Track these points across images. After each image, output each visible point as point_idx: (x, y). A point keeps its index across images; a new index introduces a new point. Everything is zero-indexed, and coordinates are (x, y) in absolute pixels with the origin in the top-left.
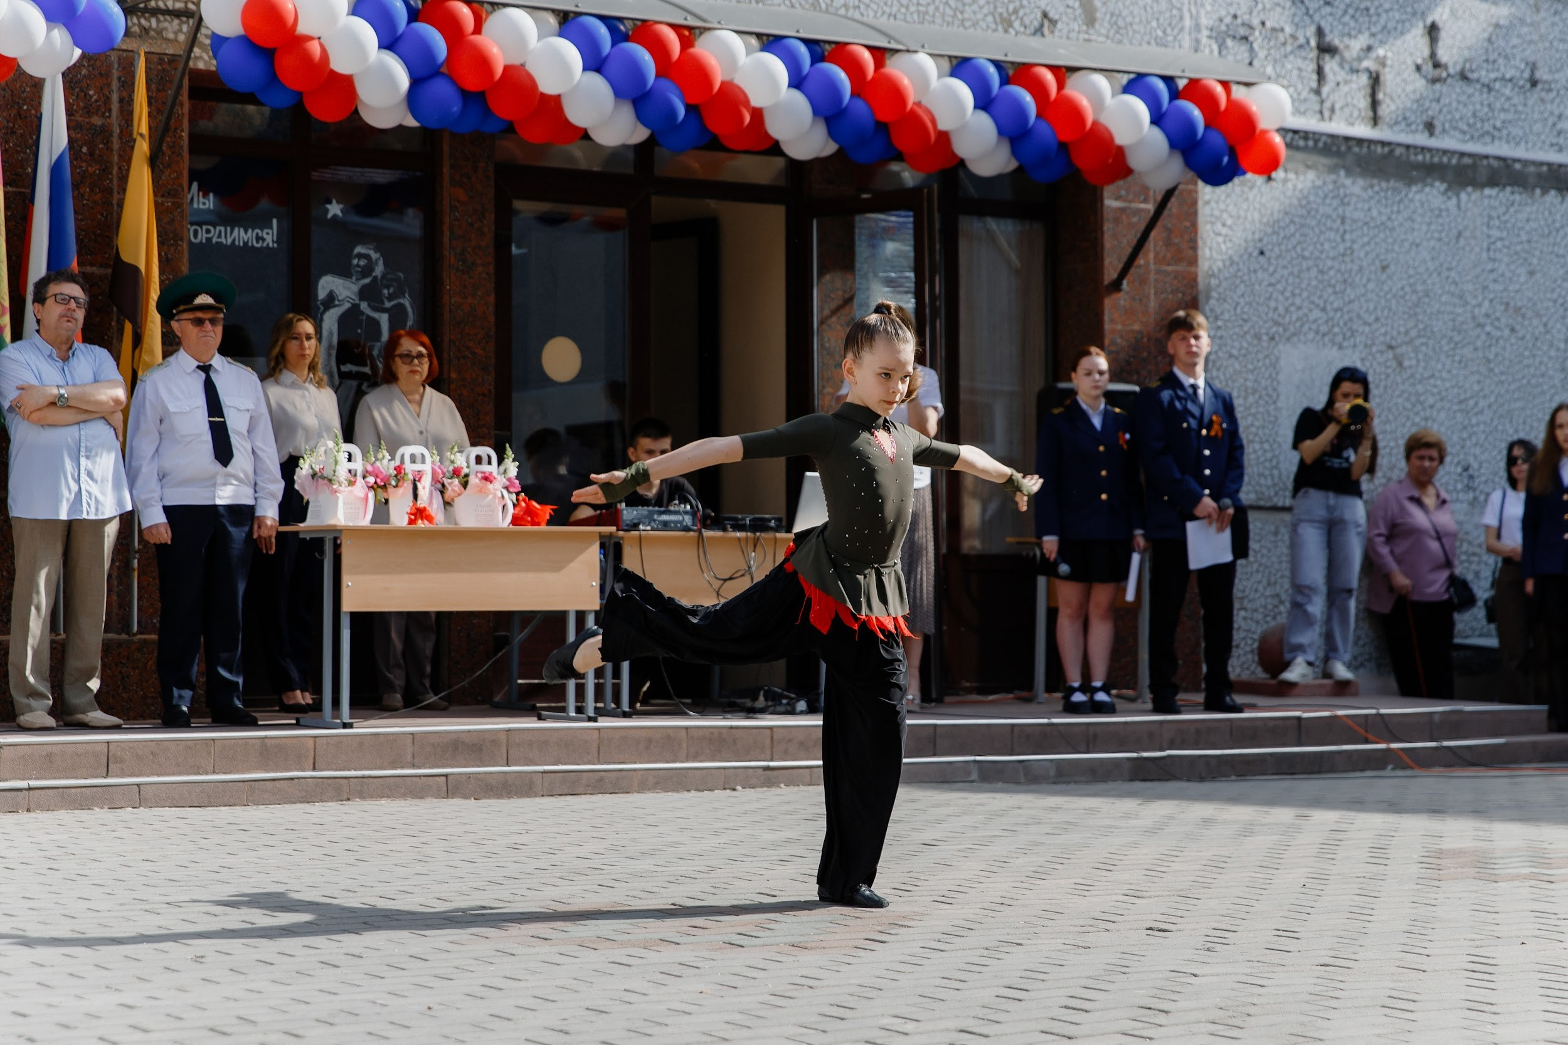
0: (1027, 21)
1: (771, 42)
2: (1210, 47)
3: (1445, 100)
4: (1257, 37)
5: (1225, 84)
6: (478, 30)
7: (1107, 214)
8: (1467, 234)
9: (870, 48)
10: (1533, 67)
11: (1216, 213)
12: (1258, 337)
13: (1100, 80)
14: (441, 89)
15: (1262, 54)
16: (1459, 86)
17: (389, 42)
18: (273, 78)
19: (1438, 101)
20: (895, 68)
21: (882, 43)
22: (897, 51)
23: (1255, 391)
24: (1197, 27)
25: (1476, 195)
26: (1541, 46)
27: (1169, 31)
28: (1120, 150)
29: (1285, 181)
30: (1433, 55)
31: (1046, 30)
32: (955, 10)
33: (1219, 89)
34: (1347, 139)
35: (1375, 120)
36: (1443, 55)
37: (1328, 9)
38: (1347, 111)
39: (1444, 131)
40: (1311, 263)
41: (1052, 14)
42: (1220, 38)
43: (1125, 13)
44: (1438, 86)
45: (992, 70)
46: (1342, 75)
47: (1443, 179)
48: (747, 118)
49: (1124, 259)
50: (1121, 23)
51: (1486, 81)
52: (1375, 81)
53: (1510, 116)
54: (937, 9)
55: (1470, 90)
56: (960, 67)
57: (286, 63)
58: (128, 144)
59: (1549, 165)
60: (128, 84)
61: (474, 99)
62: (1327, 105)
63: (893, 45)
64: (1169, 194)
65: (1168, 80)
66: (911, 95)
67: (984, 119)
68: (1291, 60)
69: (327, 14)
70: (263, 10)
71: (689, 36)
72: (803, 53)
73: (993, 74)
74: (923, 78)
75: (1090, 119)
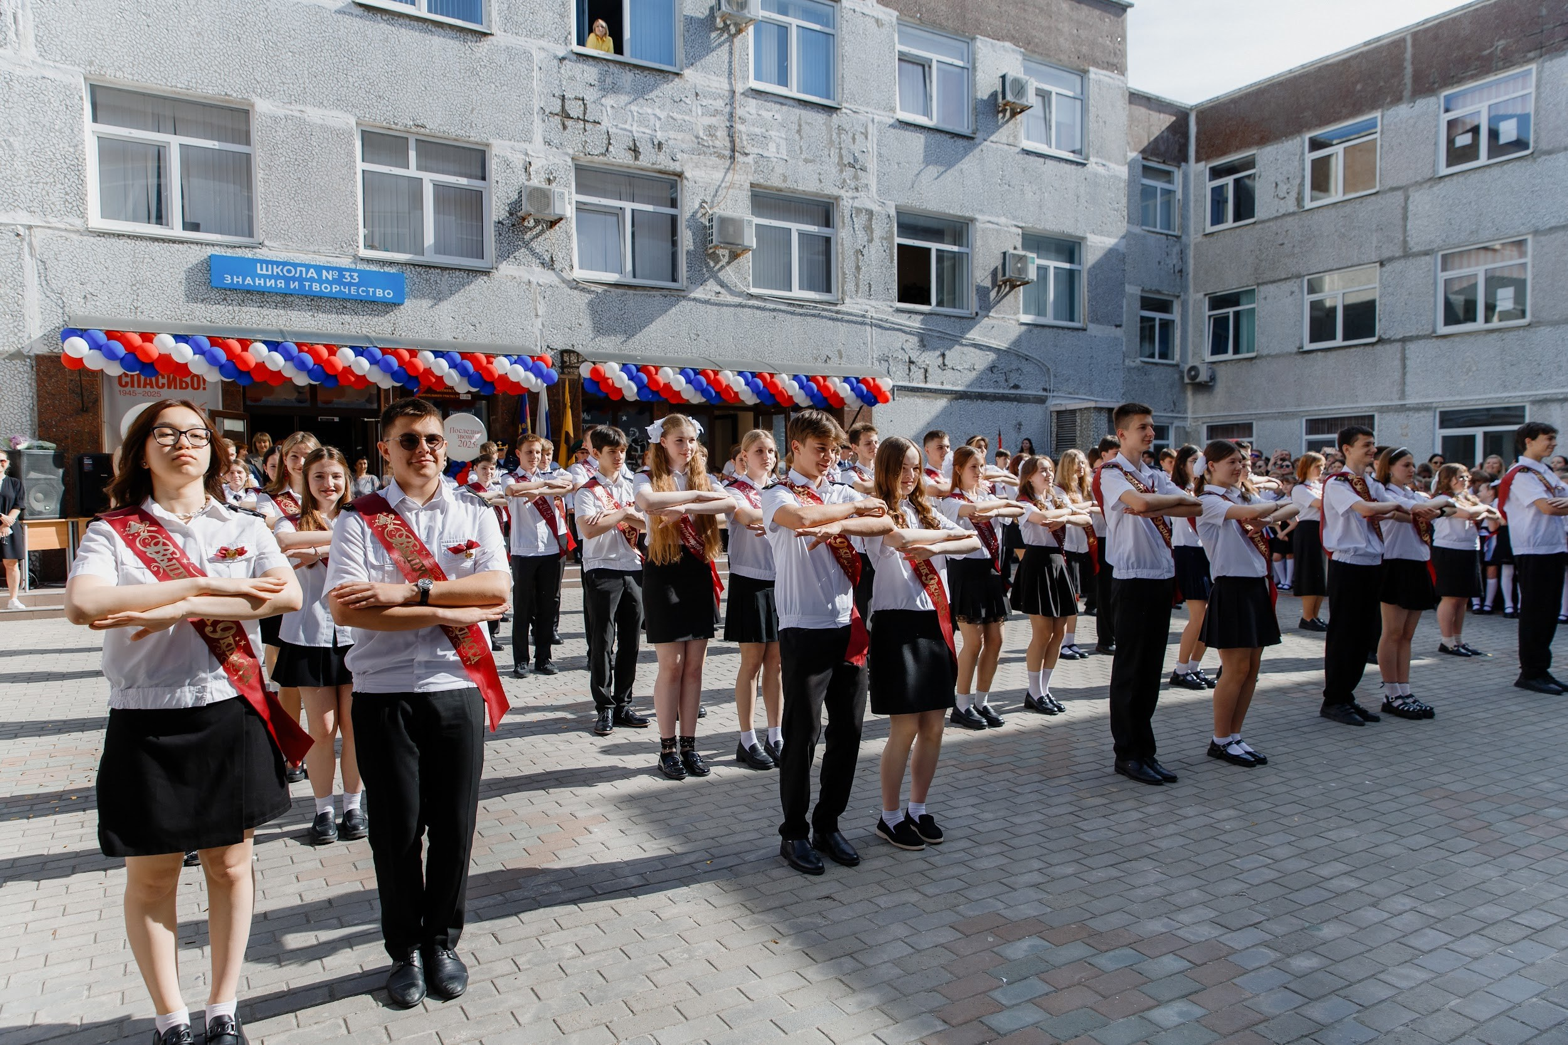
1: (740, 373)
3: (947, 376)
4: (890, 361)
5: (874, 379)
6: (656, 373)
9: (769, 373)
10: (974, 365)
11: (875, 413)
13: (836, 379)
14: (645, 390)
16: (951, 371)
17: (631, 378)
18: (599, 390)
19: (945, 376)
20: (776, 379)
21: (772, 371)
22: (777, 374)
24: (873, 358)
25: (956, 402)
26: (976, 359)
27: (864, 359)
28: (844, 397)
29: (898, 400)
30: (944, 363)
31: (827, 361)
32: (801, 356)
33: (870, 380)
34: (917, 388)
35: (926, 382)
36: (946, 363)
37: (911, 351)
38: (917, 380)
39: (947, 384)
41: (829, 356)
42: (879, 361)
43: (851, 355)
44: (945, 372)
45: (806, 377)
46: (916, 369)
47: (946, 398)
48: (733, 394)
50: (849, 358)
51: (959, 369)
52: (926, 371)
53: (966, 379)
55: (954, 372)
56: (796, 378)
57: (602, 386)
58: (565, 405)
59: (979, 392)
60: (564, 387)
61: (656, 393)
62: (911, 378)
63: (775, 372)
64: (861, 408)
65: (856, 378)
66: (780, 386)
67: (802, 391)
68: (900, 366)
69: (614, 372)
70: (595, 371)
71: (716, 373)
72: (749, 376)
73: (804, 379)
74: (784, 381)
75: (833, 390)
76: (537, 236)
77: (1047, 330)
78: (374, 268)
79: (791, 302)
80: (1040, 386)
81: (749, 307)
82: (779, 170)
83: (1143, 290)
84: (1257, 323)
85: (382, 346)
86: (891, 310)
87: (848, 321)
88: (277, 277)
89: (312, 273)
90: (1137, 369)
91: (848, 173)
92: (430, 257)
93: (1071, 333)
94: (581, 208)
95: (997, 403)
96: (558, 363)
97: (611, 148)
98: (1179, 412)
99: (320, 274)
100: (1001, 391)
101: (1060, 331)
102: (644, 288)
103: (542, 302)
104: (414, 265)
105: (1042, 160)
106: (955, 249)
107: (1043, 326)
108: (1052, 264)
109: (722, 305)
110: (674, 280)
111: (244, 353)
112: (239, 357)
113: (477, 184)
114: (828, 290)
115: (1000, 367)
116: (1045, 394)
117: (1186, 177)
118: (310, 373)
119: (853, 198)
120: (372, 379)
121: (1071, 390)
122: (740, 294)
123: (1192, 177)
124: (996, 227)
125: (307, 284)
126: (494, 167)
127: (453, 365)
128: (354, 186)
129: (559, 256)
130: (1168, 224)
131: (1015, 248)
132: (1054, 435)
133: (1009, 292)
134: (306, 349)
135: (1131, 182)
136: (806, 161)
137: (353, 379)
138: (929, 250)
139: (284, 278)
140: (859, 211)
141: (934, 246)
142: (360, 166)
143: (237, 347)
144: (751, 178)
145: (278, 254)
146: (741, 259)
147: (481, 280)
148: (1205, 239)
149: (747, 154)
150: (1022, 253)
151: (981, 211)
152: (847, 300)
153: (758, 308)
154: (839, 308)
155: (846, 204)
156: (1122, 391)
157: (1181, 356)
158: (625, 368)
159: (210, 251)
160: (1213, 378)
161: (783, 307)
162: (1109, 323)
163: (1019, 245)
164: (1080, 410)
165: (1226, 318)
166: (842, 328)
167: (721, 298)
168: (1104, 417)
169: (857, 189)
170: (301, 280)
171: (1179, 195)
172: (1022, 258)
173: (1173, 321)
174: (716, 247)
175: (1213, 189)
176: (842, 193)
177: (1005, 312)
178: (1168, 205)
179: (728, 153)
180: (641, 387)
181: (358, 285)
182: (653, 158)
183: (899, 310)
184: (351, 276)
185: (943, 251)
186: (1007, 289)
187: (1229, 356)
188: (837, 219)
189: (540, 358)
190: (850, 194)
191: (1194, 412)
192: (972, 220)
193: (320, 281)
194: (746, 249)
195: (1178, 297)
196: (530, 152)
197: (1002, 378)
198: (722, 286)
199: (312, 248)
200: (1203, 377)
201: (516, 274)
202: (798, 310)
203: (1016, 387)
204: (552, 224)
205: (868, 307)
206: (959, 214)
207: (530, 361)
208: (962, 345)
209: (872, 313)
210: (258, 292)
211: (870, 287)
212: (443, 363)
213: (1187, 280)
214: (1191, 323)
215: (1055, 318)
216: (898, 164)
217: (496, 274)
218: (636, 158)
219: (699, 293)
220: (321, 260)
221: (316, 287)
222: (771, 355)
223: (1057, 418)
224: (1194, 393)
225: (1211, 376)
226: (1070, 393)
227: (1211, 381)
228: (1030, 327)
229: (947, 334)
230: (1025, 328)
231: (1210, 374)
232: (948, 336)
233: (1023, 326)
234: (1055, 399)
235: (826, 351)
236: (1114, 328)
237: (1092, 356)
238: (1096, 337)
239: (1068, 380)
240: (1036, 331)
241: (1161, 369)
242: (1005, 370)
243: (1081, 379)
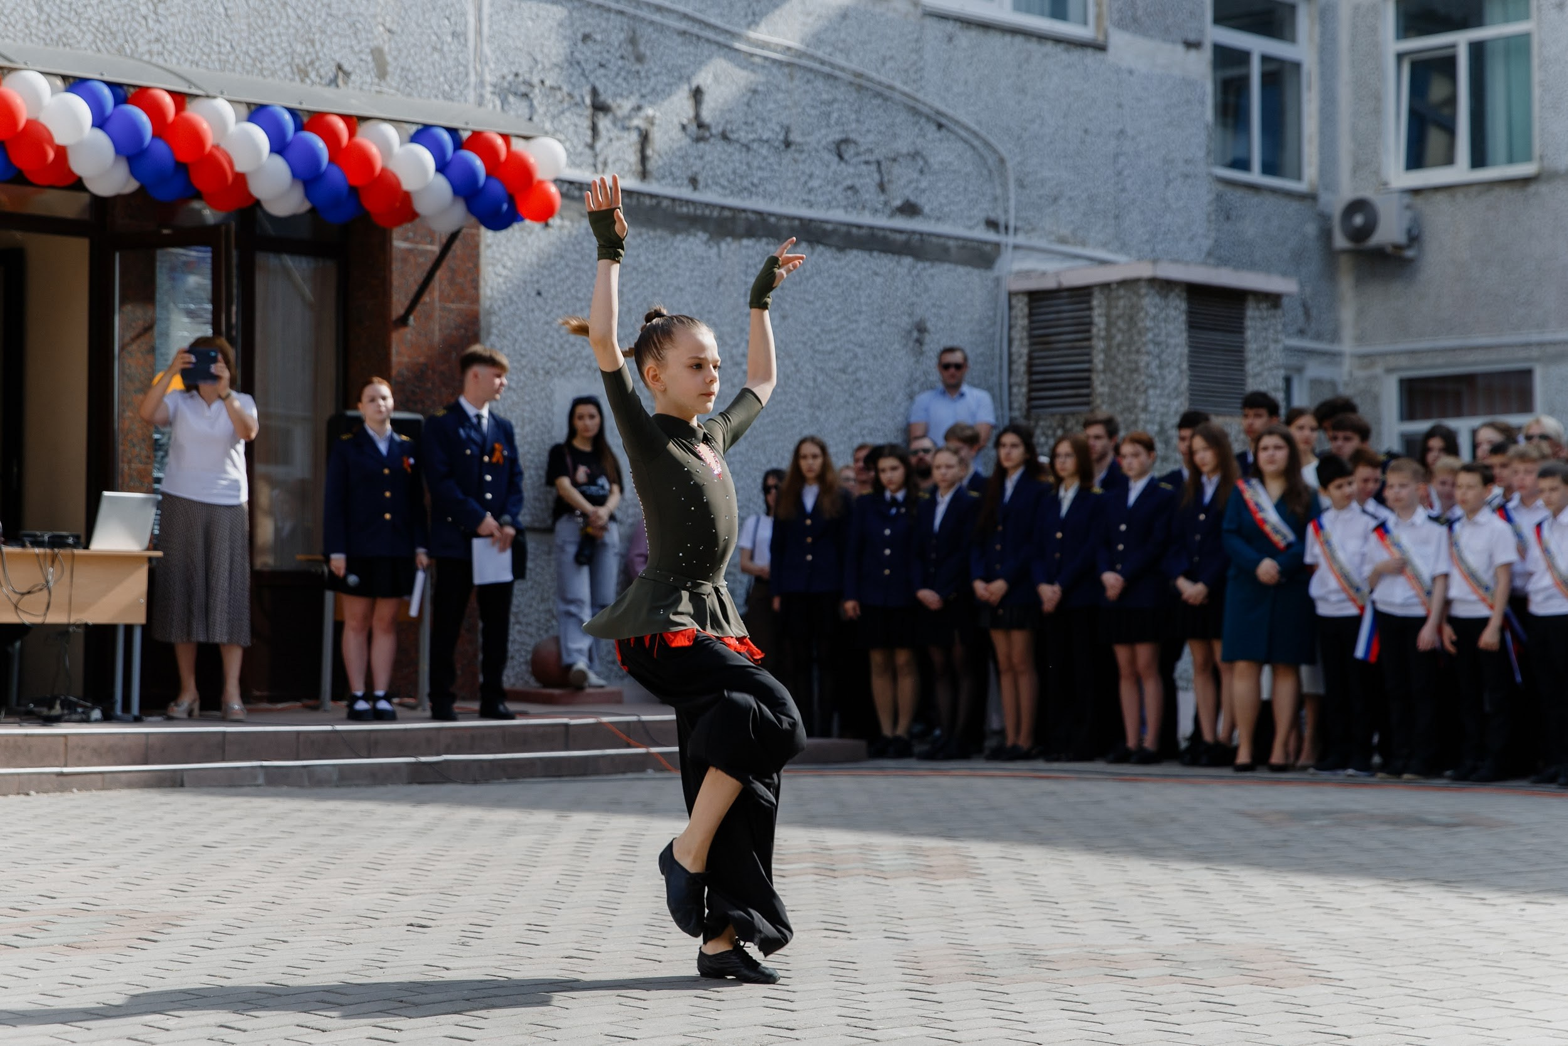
0: (322, 72)
1: (75, 84)
2: (493, 102)
3: (708, 158)
4: (537, 94)
5: (506, 137)
7: (395, 254)
8: (726, 280)
9: (172, 93)
10: (787, 130)
11: (498, 256)
12: (534, 371)
13: (389, 130)
15: (541, 110)
16: (720, 145)
19: (701, 158)
20: (195, 112)
21: (183, 88)
22: (197, 96)
23: (531, 421)
24: (482, 83)
25: (735, 245)
26: (794, 111)
27: (455, 86)
28: (407, 197)
29: (561, 227)
31: (340, 82)
32: (254, 60)
33: (500, 141)
35: (644, 175)
36: (706, 115)
37: (602, 71)
38: (618, 165)
39: (707, 186)
40: (584, 304)
41: (347, 67)
42: (503, 93)
43: (415, 67)
44: (701, 145)
45: (287, 117)
46: (614, 133)
47: (705, 230)
48: (51, 155)
49: (411, 295)
50: (410, 77)
51: (744, 140)
52: (645, 138)
53: (766, 174)
54: (237, 57)
55: (730, 149)
56: (257, 113)
59: (801, 219)
62: (601, 159)
63: (194, 91)
64: (453, 237)
65: (453, 131)
66: (211, 139)
67: (279, 162)
68: (567, 116)
72: (107, 95)
73: (288, 120)
74: (221, 123)
75: (379, 165)
77: (996, 41)
80: (979, 214)
84: (1537, 76)
93: (1064, 54)
95: (855, 257)
98: (1318, 337)
100: (866, 219)
101: (1033, 45)
107: (985, 26)
115: (866, 141)
116: (991, 236)
121: (1065, 231)
132: (1021, 367)
156: (1207, 244)
157: (1321, 172)
160: (1414, 238)
162: (1166, 34)
164: (1106, 286)
165: (1446, 64)
168: (1177, 309)
173: (1299, 64)
187: (1460, 171)
191: (1360, 339)
197: (868, 180)
200: (1390, 229)
203: (910, 209)
214: (1346, 73)
215: (1018, 8)
222: (156, 47)
223: (1031, 315)
224: (1360, 280)
225: (1409, 231)
226: (1062, 240)
227: (1409, 246)
228: (950, 27)
229: (708, 25)
230: (935, 29)
231: (1405, 224)
232: (710, 34)
233: (929, 22)
234: (1020, 254)
235: (335, 51)
236: (1180, 48)
237: (1122, 132)
238: (1131, 72)
239: (1055, 199)
240: (966, 39)
241: (1270, 201)
242: (879, 154)
243: (1092, 199)
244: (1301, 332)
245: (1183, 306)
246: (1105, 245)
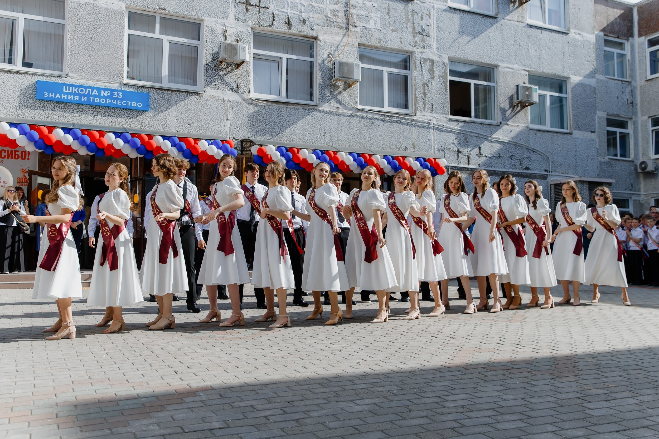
0: (402, 149)
1: (350, 154)
2: (437, 152)
4: (446, 150)
5: (435, 159)
6: (298, 153)
9: (368, 154)
10: (500, 154)
13: (411, 159)
14: (291, 162)
15: (447, 153)
16: (485, 158)
17: (282, 155)
18: (263, 162)
20: (373, 158)
21: (370, 153)
22: (373, 155)
24: (434, 149)
26: (501, 150)
27: (429, 149)
30: (480, 152)
31: (406, 150)
32: (389, 147)
33: (433, 160)
34: (463, 168)
35: (469, 164)
36: (482, 152)
37: (459, 145)
41: (407, 147)
42: (439, 150)
43: (421, 146)
44: (481, 158)
45: (390, 157)
46: (462, 156)
48: (346, 166)
50: (420, 148)
51: (490, 157)
52: (469, 157)
53: (495, 163)
54: (386, 147)
55: (487, 159)
56: (385, 157)
57: (265, 158)
61: (298, 164)
62: (459, 162)
65: (423, 158)
66: (376, 161)
67: (389, 166)
68: (452, 154)
69: (271, 150)
70: (260, 150)
71: (335, 153)
72: (356, 155)
73: (391, 158)
74: (378, 159)
75: (408, 165)
76: (229, 72)
77: (546, 134)
78: (132, 90)
79: (383, 114)
80: (543, 169)
81: (357, 117)
82: (376, 35)
83: (608, 114)
85: (132, 132)
86: (446, 120)
87: (418, 126)
88: (75, 94)
89: (95, 92)
90: (606, 163)
91: (419, 38)
92: (165, 84)
93: (562, 136)
94: (256, 57)
96: (239, 148)
97: (275, 22)
98: (635, 191)
99: (99, 93)
100: (518, 171)
101: (555, 134)
102: (292, 104)
103: (231, 111)
104: (155, 89)
105: (539, 31)
106: (485, 83)
107: (544, 131)
108: (548, 94)
109: (340, 115)
110: (312, 100)
111: (50, 134)
112: (47, 136)
113: (194, 42)
114: (406, 107)
115: (517, 155)
116: (546, 173)
117: (632, 46)
118: (88, 147)
119: (422, 53)
120: (125, 152)
121: (563, 171)
122: (352, 109)
123: (636, 46)
124: (512, 70)
125: (92, 98)
126: (205, 32)
127: (174, 145)
128: (123, 42)
129: (242, 85)
130: (622, 74)
131: (524, 83)
132: (553, 199)
133: (521, 110)
134: (86, 133)
135: (598, 48)
136: (393, 31)
137: (113, 151)
138: (469, 84)
139: (79, 94)
140: (425, 60)
141: (473, 82)
142: (127, 31)
143: (46, 131)
144: (359, 40)
145: (76, 81)
146: (353, 88)
147: (193, 97)
148: (648, 83)
149: (356, 26)
150: (530, 86)
151: (502, 61)
152: (418, 113)
153: (363, 117)
154: (413, 118)
155: (418, 55)
156: (597, 173)
157: (635, 156)
158: (279, 149)
159: (37, 78)
161: (378, 117)
162: (586, 130)
163: (527, 81)
166: (416, 130)
167: (340, 111)
169: (424, 47)
170: (88, 96)
171: (629, 57)
172: (528, 89)
173: (629, 134)
174: (337, 80)
175: (651, 53)
176: (415, 49)
177: (519, 122)
178: (622, 64)
179: (344, 26)
180: (288, 160)
181: (122, 100)
182: (300, 28)
183: (451, 120)
184: (118, 94)
185: (478, 85)
186: (519, 108)
188: (412, 65)
189: (227, 142)
190: (420, 50)
191: (645, 191)
192: (497, 66)
193: (100, 97)
194: (355, 81)
195: (631, 119)
196: (227, 25)
197: (518, 163)
198: (340, 104)
199: (96, 78)
200: (650, 168)
201: (215, 94)
202: (387, 118)
203: (527, 168)
204: (238, 66)
205: (431, 118)
206: (488, 62)
207: (220, 143)
208: (491, 142)
209: (434, 121)
210: (63, 103)
211: (432, 105)
212: (168, 143)
213: (636, 108)
214: (640, 135)
215: (551, 127)
216: (450, 32)
217: (204, 95)
218: (290, 28)
219: (325, 107)
220: (101, 85)
221: (97, 100)
222: (370, 146)
223: (555, 189)
224: (644, 179)
225: (655, 168)
226: (563, 173)
227: (655, 171)
228: (535, 132)
229: (482, 135)
230: (532, 132)
231: (654, 166)
232: (482, 136)
233: (531, 131)
234: (553, 176)
235: (405, 144)
236: (590, 133)
237: (576, 151)
238: (578, 138)
239: (561, 165)
240: (539, 134)
241: (622, 163)
242: (520, 158)
243: (569, 165)
244: (631, 190)
245: (587, 186)
246: (573, 174)
